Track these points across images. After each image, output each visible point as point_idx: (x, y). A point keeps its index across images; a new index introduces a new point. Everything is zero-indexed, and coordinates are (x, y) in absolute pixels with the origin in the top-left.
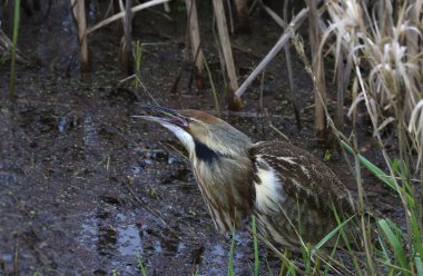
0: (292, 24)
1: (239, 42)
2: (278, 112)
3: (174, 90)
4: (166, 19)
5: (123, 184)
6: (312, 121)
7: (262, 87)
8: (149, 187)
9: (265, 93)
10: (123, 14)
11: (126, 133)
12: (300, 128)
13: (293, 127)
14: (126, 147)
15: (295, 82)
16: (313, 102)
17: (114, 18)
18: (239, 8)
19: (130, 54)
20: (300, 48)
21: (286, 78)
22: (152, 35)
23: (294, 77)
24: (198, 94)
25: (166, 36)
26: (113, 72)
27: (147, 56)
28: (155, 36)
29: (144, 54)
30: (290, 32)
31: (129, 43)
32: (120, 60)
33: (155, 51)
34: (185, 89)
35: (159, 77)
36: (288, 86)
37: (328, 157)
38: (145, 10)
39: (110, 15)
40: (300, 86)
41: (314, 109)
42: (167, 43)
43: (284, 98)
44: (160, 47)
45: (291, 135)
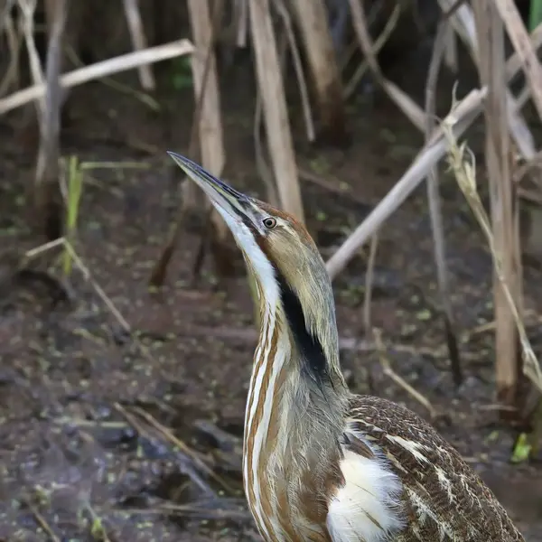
0: (451, 120)
1: (319, 166)
2: (408, 339)
3: (159, 278)
4: (144, 106)
5: (24, 505)
6: (489, 364)
7: (370, 277)
8: (86, 513)
9: (378, 293)
10: (38, 90)
11: (36, 381)
12: (458, 379)
13: (442, 377)
14: (36, 415)
15: (450, 268)
16: (490, 317)
17: (19, 98)
18: (322, 83)
19: (53, 188)
20: (467, 178)
21: (428, 256)
22: (110, 143)
23: (448, 255)
24: (215, 289)
25: (143, 146)
26: (12, 231)
27: (94, 196)
28: (117, 147)
29: (88, 189)
30: (443, 140)
31: (52, 162)
32: (30, 201)
33: (115, 184)
34: (183, 276)
35: (121, 245)
36: (433, 277)
37: (523, 451)
38: (93, 83)
39: (11, 91)
40: (463, 278)
41: (492, 333)
42: (144, 165)
43: (422, 305)
44: (126, 171)
45: (437, 394)
